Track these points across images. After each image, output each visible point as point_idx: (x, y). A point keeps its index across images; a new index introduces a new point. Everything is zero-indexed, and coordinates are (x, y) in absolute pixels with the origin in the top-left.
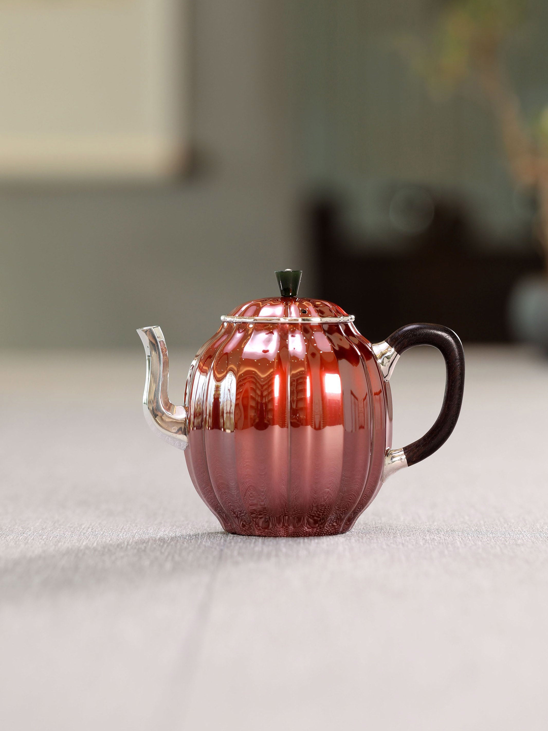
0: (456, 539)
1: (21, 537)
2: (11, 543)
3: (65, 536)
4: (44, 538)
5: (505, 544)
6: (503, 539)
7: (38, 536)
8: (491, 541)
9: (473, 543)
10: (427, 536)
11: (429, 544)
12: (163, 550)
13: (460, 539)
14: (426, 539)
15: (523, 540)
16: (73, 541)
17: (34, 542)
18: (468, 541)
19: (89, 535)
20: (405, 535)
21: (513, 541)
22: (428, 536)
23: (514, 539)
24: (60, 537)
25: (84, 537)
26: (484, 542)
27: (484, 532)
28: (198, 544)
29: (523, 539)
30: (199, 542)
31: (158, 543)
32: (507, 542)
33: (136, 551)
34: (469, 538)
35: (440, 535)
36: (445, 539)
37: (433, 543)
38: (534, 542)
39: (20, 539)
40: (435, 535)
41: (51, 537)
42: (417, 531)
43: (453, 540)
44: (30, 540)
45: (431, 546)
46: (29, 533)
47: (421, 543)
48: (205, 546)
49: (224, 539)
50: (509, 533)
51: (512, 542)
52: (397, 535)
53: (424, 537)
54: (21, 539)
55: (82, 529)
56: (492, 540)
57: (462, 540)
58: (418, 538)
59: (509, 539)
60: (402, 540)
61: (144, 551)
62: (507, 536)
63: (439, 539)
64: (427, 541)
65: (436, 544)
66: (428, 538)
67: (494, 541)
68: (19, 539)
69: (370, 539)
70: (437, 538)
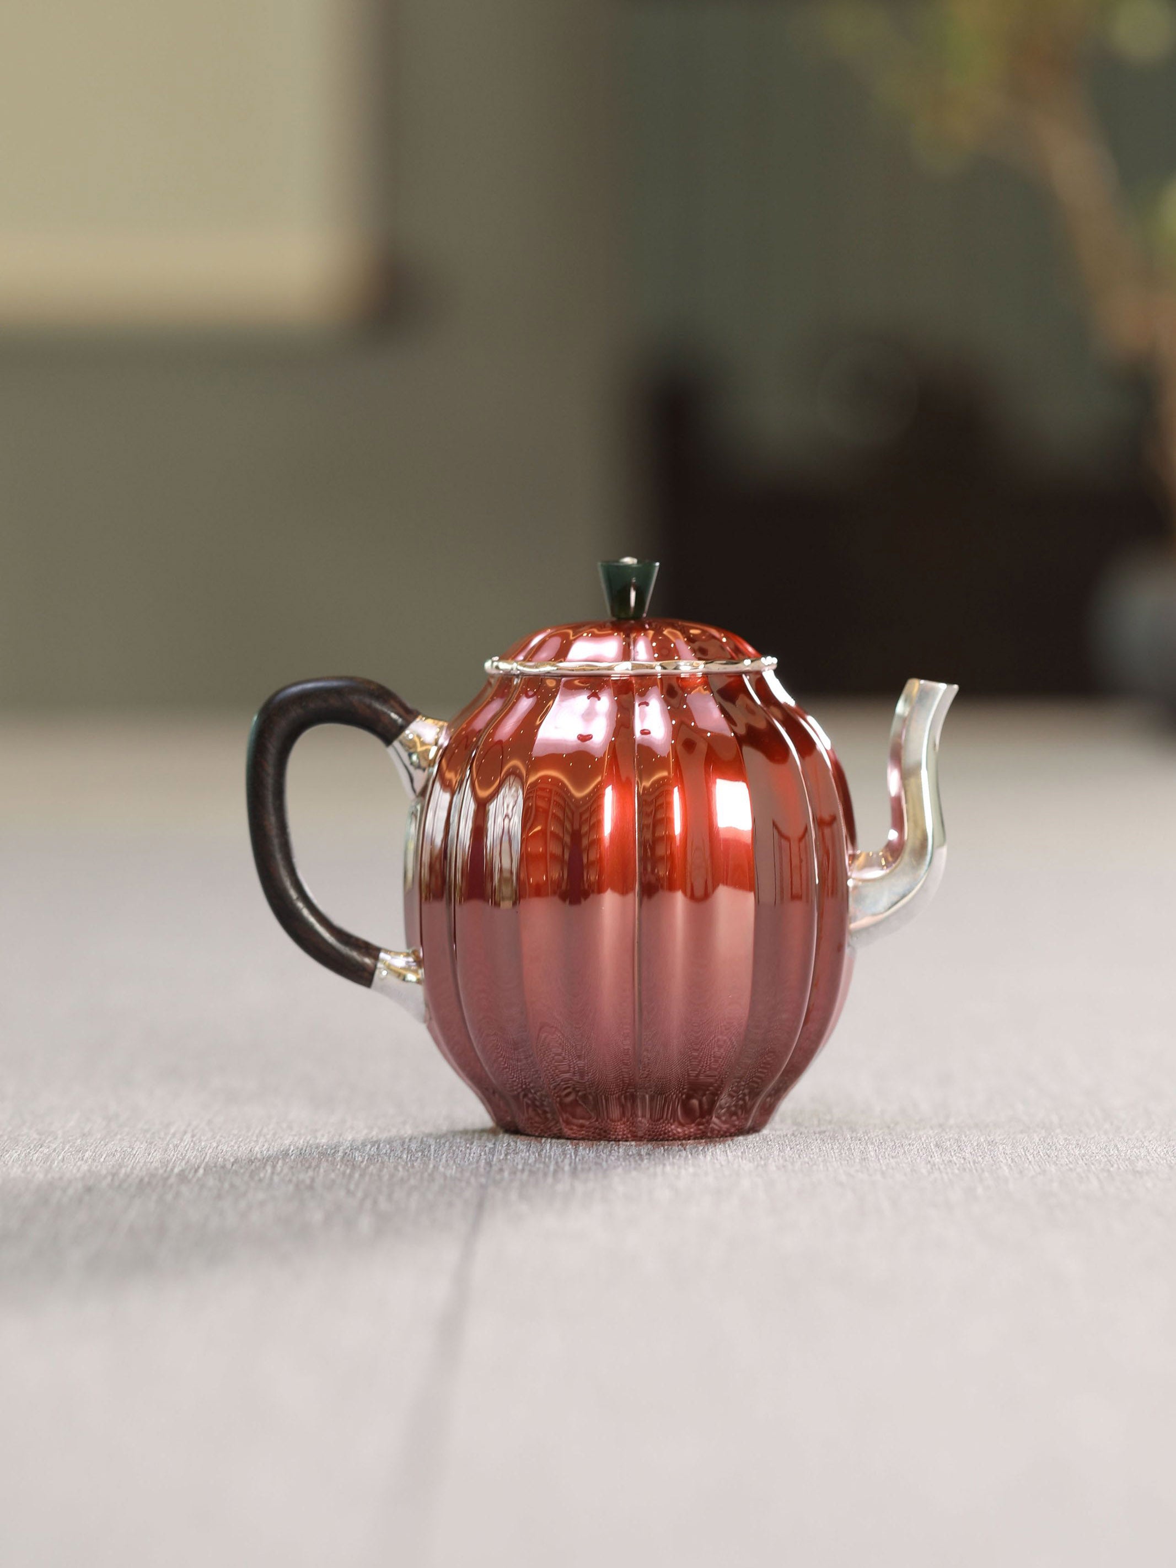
0: (998, 1162)
1: (36, 1155)
2: (15, 1169)
3: (134, 1152)
4: (88, 1158)
5: (1109, 1171)
6: (1104, 1160)
7: (73, 1153)
8: (1078, 1163)
9: (1038, 1170)
10: (934, 1156)
11: (941, 1172)
12: (352, 1187)
13: (1010, 1160)
14: (934, 1163)
15: (1148, 1161)
16: (153, 1164)
17: (65, 1166)
18: (1026, 1165)
19: (187, 1151)
20: (887, 1156)
21: (1127, 1163)
22: (936, 1157)
23: (1127, 1157)
24: (122, 1156)
25: (175, 1156)
26: (1061, 1165)
27: (1061, 1144)
28: (429, 1171)
29: (1148, 1157)
30: (431, 1166)
31: (339, 1170)
32: (1112, 1166)
33: (291, 1187)
34: (1029, 1157)
35: (963, 1154)
36: (974, 1162)
37: (949, 1170)
38: (1172, 1165)
39: (35, 1159)
40: (953, 1154)
41: (102, 1155)
42: (913, 1145)
43: (993, 1162)
44: (56, 1163)
45: (945, 1176)
46: (54, 1146)
47: (924, 1171)
48: (445, 1177)
49: (486, 1159)
50: (1116, 1146)
51: (1124, 1166)
52: (869, 1156)
53: (929, 1158)
54: (37, 1160)
55: (170, 1136)
56: (1080, 1162)
57: (1012, 1162)
58: (916, 1161)
59: (1118, 1160)
60: (881, 1164)
61: (311, 1187)
62: (1112, 1152)
63: (962, 1162)
64: (937, 1166)
65: (956, 1171)
66: (938, 1160)
67: (1084, 1165)
68: (31, 1160)
69: (811, 1163)
70: (957, 1159)
